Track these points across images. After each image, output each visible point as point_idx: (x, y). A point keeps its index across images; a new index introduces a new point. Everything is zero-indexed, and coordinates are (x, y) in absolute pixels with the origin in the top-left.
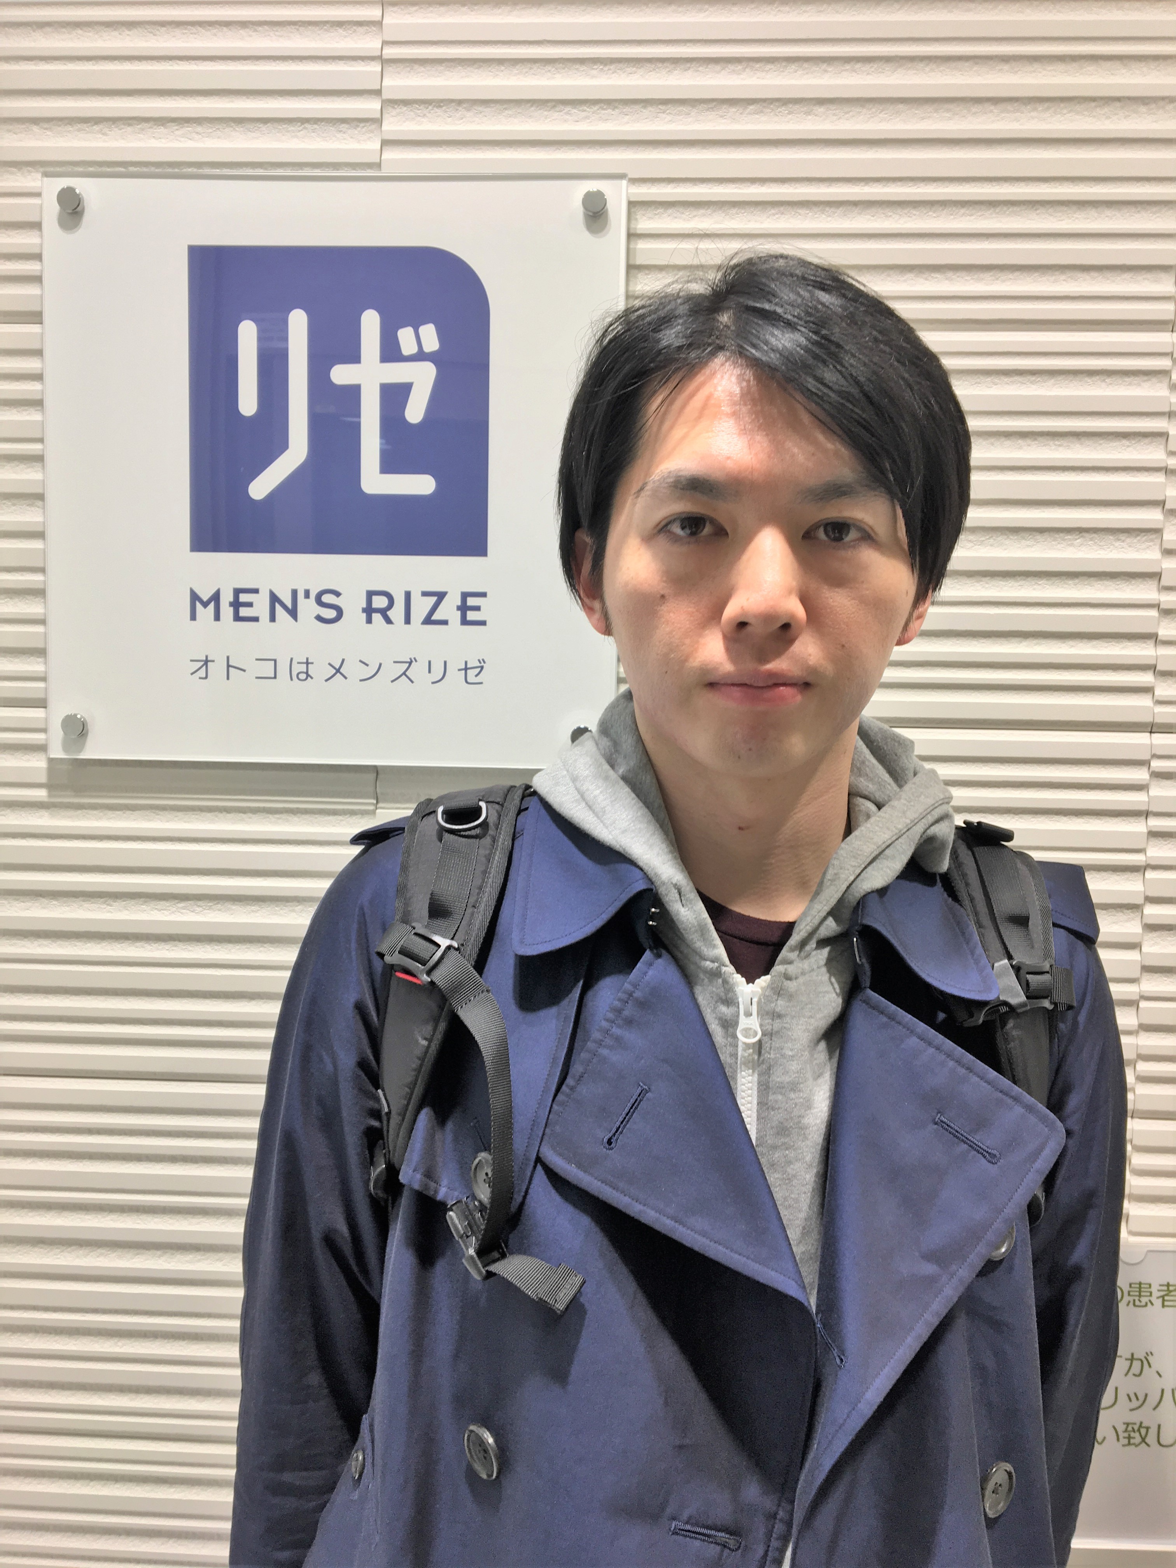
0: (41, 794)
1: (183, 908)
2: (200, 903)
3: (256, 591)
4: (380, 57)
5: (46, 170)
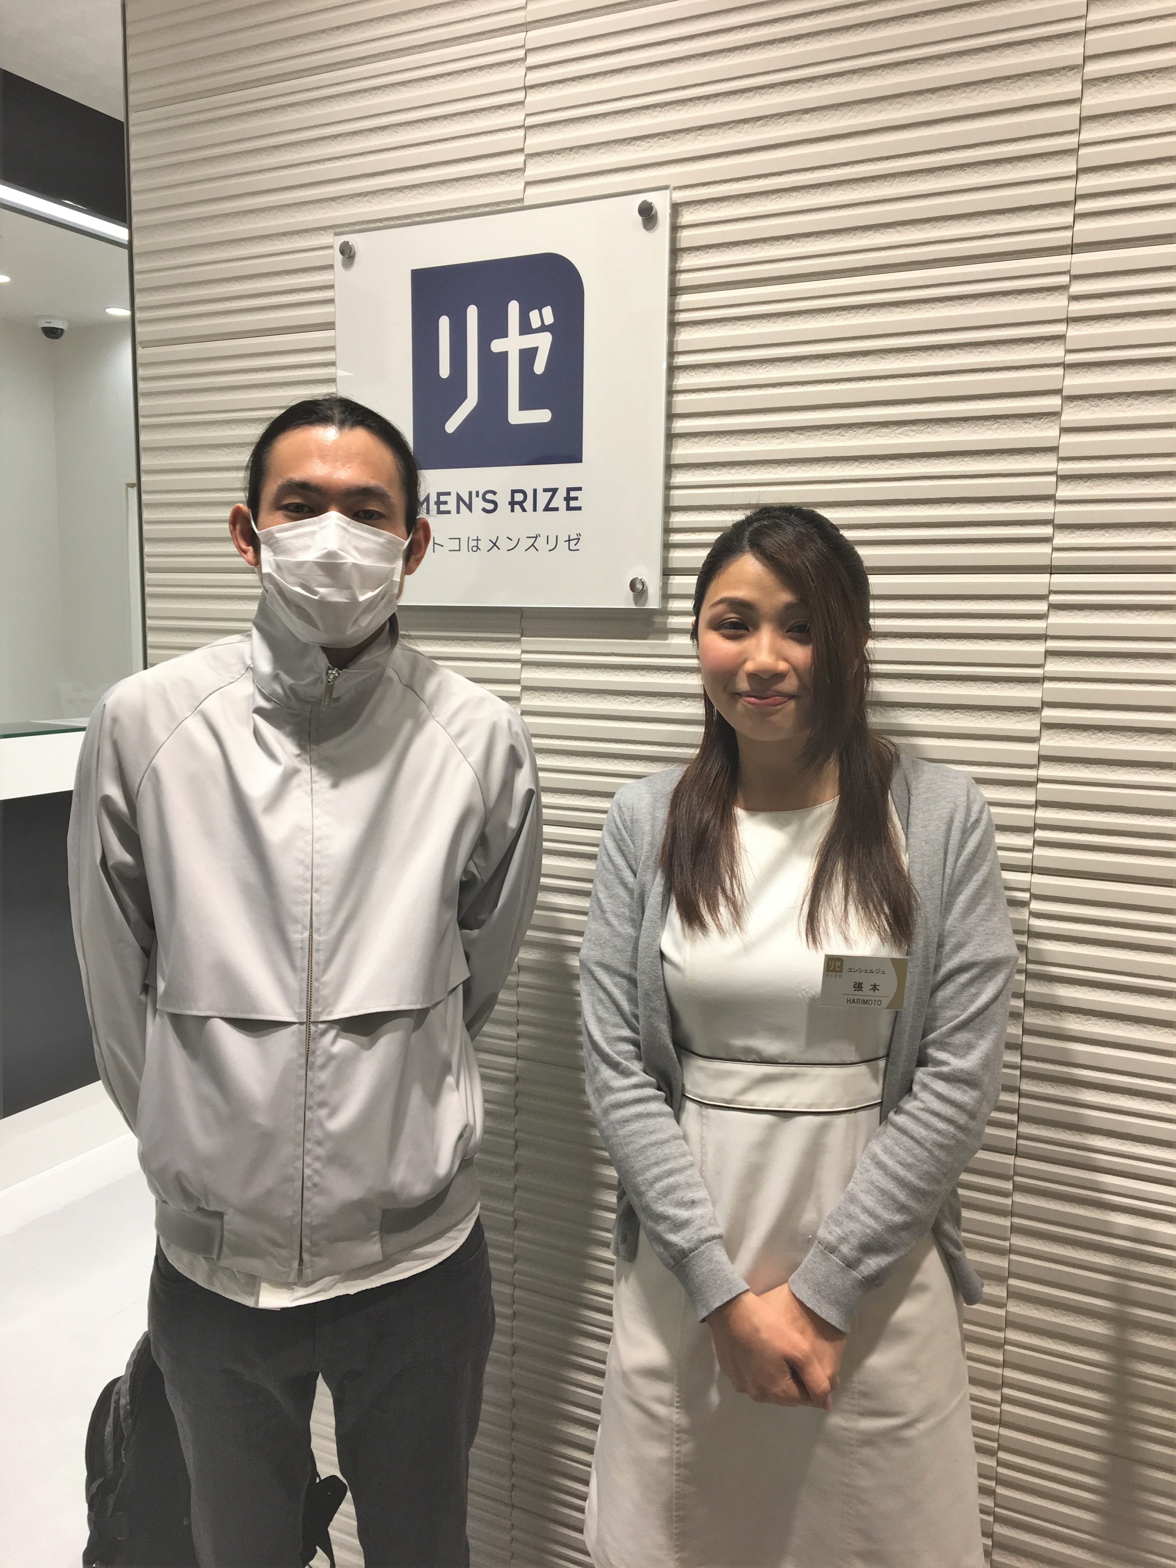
3: (449, 494)
4: (524, 126)
5: (338, 230)
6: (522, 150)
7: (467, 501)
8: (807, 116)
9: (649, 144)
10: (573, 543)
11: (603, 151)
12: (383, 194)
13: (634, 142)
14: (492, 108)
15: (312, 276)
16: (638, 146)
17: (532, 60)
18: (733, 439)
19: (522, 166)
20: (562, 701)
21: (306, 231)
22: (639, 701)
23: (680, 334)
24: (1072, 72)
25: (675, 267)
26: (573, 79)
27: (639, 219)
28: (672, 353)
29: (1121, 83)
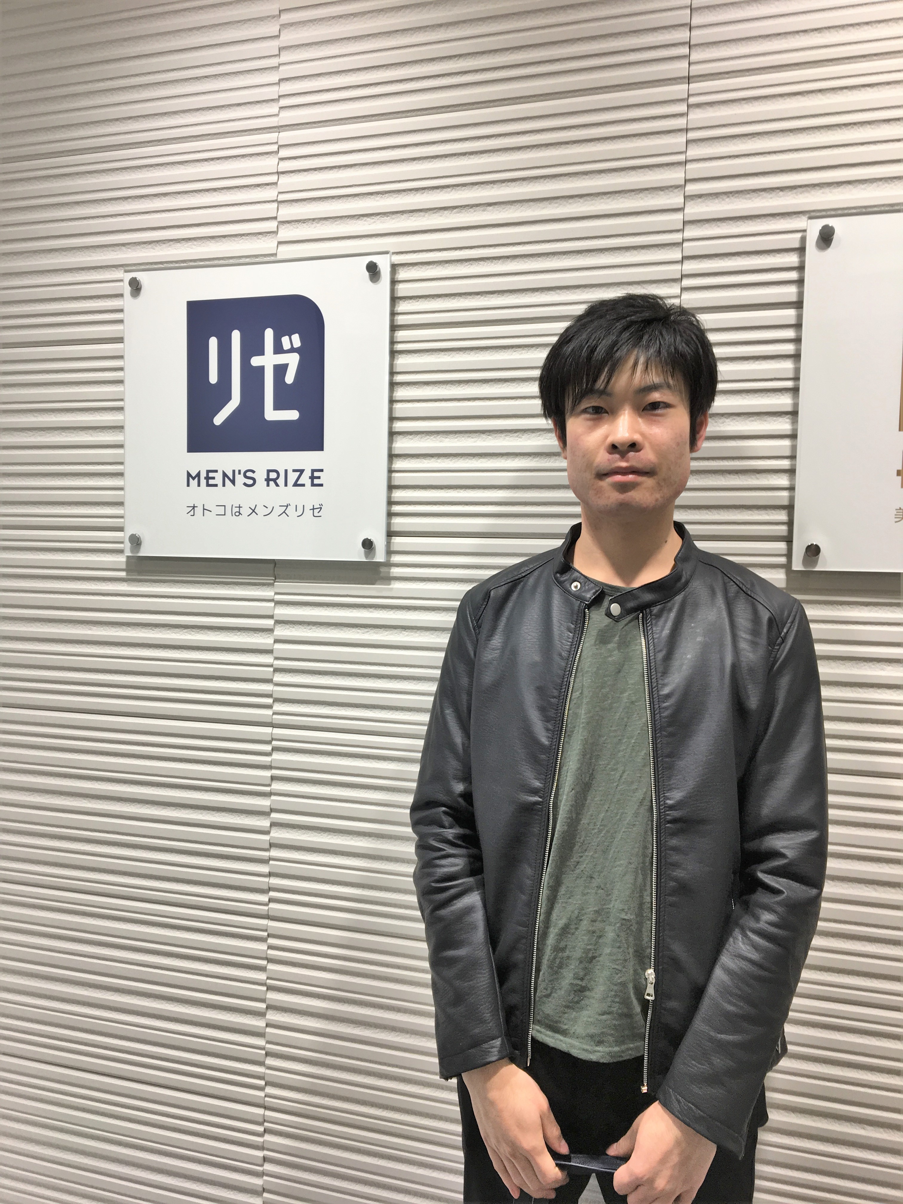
0: (123, 574)
1: (186, 632)
2: (193, 630)
3: (216, 471)
4: (276, 200)
5: (127, 268)
6: (275, 218)
7: (231, 478)
8: (491, 208)
9: (373, 220)
10: (316, 511)
11: (338, 223)
12: (164, 243)
13: (362, 218)
14: (252, 185)
15: (105, 302)
16: (365, 221)
17: (283, 153)
18: (439, 438)
19: (275, 230)
20: (307, 632)
21: (101, 267)
22: (368, 632)
23: (398, 359)
24: (677, 190)
25: (394, 310)
26: (315, 169)
27: (367, 274)
28: (392, 373)
29: (711, 199)
